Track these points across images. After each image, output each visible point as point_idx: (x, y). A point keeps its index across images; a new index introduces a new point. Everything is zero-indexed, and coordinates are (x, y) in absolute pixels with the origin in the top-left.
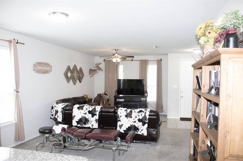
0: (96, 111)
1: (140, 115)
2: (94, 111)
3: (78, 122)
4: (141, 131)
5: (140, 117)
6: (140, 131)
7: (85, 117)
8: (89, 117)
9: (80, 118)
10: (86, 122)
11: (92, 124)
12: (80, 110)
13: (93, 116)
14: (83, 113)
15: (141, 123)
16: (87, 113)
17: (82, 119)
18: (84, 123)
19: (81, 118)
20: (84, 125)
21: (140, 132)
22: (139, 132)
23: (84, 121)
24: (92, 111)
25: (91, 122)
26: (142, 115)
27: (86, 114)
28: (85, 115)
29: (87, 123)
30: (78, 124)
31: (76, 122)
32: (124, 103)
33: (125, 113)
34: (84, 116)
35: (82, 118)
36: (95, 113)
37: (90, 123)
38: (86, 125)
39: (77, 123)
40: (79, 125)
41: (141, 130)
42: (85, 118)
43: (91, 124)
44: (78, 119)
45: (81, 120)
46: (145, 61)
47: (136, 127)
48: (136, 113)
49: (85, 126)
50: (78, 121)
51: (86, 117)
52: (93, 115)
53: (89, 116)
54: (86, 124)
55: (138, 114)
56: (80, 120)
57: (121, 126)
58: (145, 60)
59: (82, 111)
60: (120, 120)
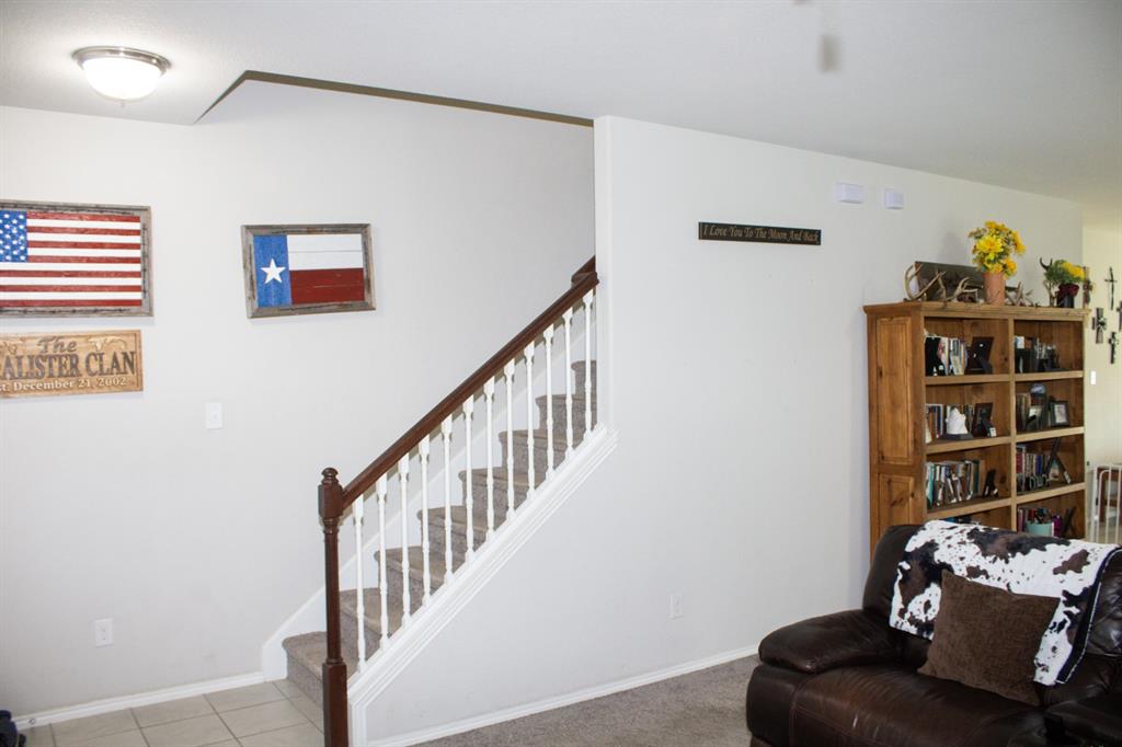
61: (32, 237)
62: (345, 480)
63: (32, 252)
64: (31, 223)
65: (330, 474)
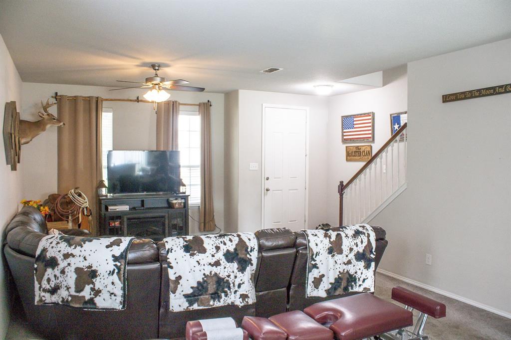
0: (249, 250)
1: (359, 244)
2: (244, 252)
3: (190, 298)
4: (361, 283)
5: (358, 247)
6: (358, 283)
7: (216, 274)
8: (231, 274)
9: (199, 283)
10: (219, 292)
11: (242, 291)
12: (195, 256)
13: (242, 269)
14: (210, 264)
15: (362, 264)
16: (221, 262)
17: (205, 285)
18: (212, 294)
19: (202, 281)
20: (214, 301)
21: (360, 285)
22: (356, 286)
23: (212, 288)
24: (239, 252)
25: (236, 288)
26: (362, 242)
27: (217, 264)
28: (215, 270)
29: (223, 295)
30: (191, 304)
31: (186, 296)
32: (129, 216)
33: (326, 243)
34: (213, 273)
35: (204, 281)
36: (248, 256)
37: (233, 290)
38: (222, 300)
39: (187, 301)
40: (195, 307)
41: (361, 279)
42: (215, 279)
43: (238, 294)
44: (192, 288)
45: (202, 286)
46: (173, 105)
47: (351, 276)
48: (350, 239)
49: (217, 304)
50: (191, 294)
51: (220, 275)
52: (243, 264)
53: (228, 270)
54: (219, 297)
55: (355, 241)
56: (200, 288)
57: (317, 282)
58: (173, 102)
59: (205, 258)
60: (315, 266)
61: (355, 123)
62: (345, 184)
63: (355, 126)
64: (355, 119)
65: (342, 183)
